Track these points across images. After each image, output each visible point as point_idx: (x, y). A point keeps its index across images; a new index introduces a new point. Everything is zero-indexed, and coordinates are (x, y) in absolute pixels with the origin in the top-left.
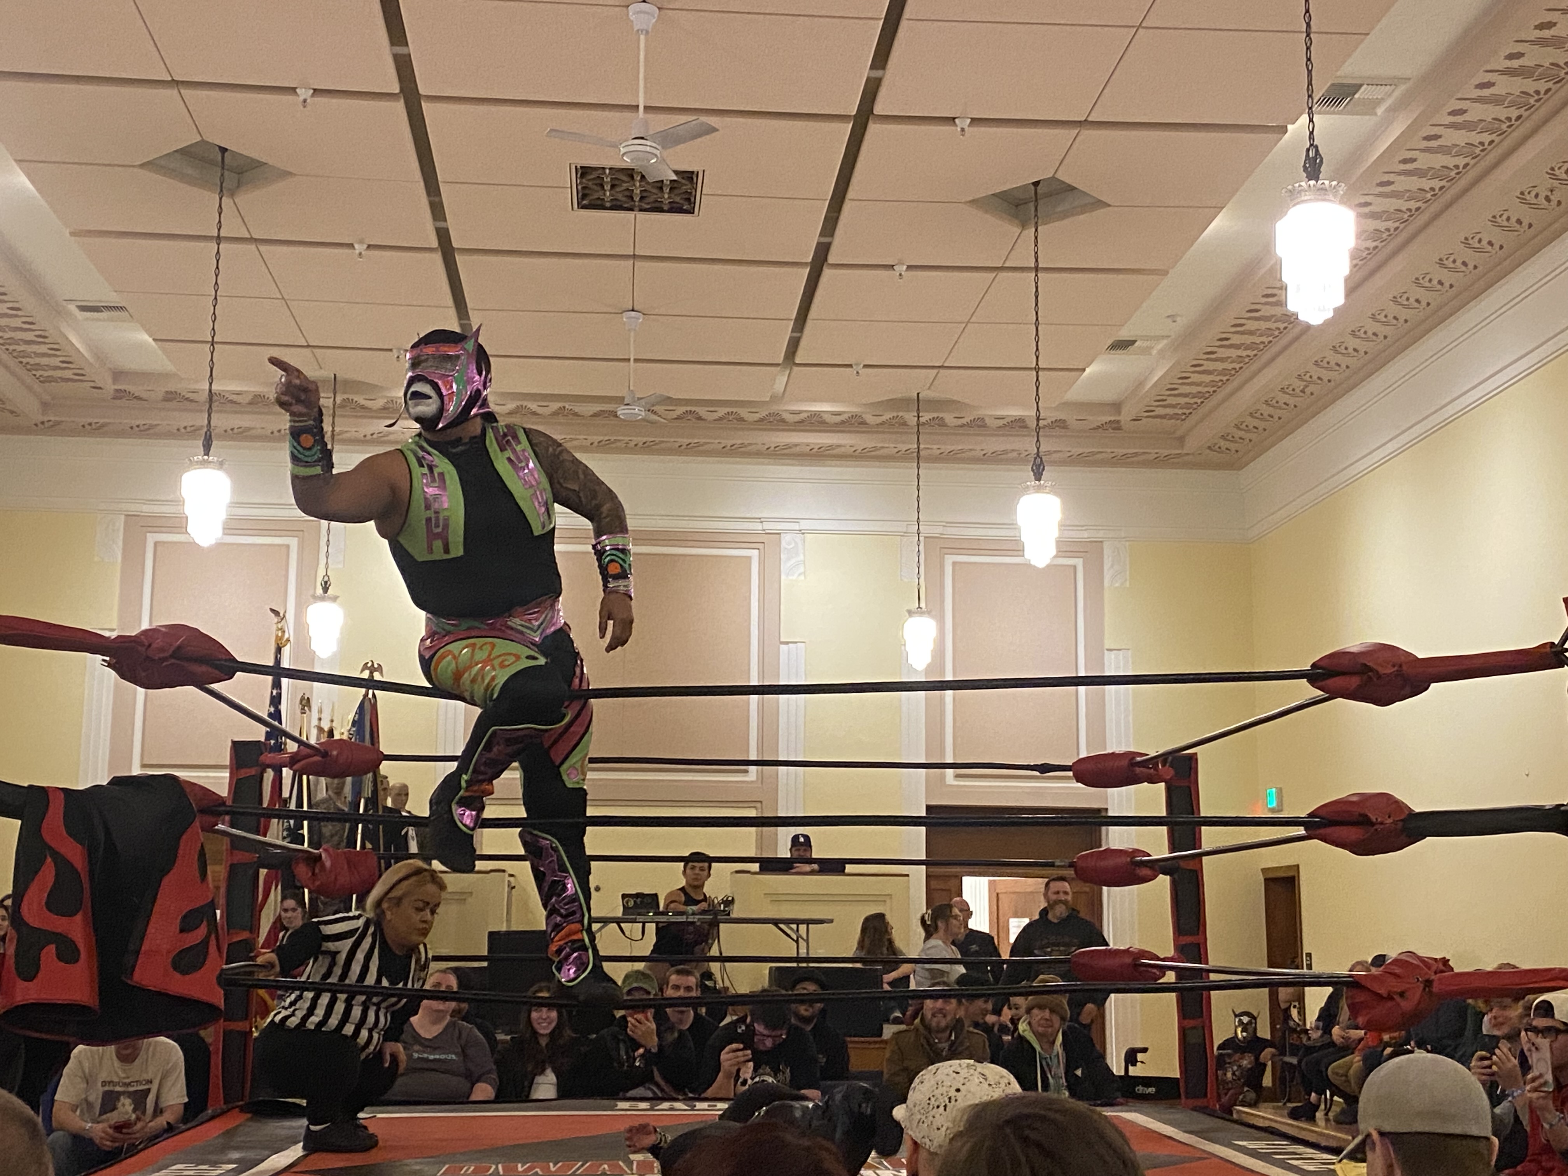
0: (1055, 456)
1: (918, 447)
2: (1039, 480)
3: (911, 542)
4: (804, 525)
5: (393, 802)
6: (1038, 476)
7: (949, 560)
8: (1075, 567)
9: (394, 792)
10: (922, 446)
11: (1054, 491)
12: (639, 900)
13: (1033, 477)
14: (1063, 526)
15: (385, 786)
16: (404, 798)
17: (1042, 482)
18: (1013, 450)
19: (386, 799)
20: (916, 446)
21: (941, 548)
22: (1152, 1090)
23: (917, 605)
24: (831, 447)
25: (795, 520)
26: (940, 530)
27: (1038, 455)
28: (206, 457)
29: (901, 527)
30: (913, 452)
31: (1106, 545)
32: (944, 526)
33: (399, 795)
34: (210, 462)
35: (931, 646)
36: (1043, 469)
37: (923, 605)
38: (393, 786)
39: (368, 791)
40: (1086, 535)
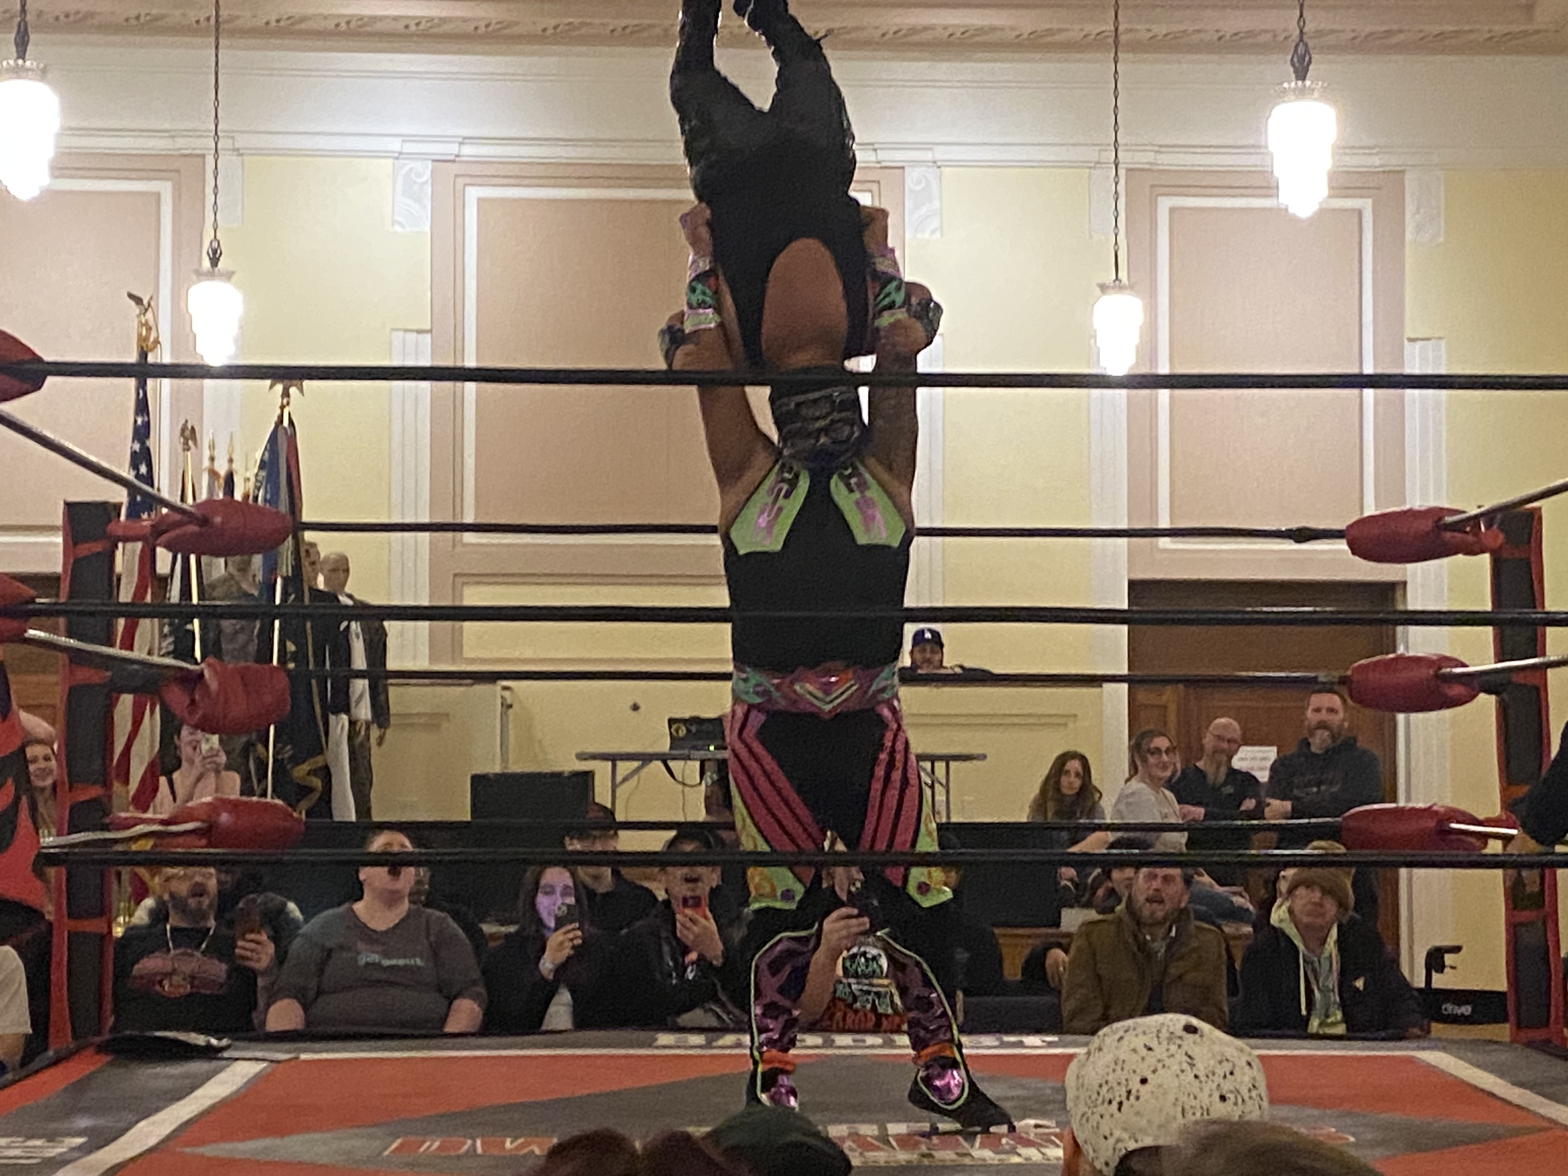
0: (1330, 39)
1: (1116, 30)
2: (1304, 79)
3: (1108, 177)
4: (940, 154)
5: (327, 581)
6: (1301, 73)
7: (1165, 204)
8: (1360, 213)
9: (327, 567)
10: (1121, 28)
11: (1327, 95)
12: (694, 729)
13: (1293, 76)
14: (1342, 149)
15: (313, 558)
16: (342, 575)
17: (1308, 83)
18: (1266, 31)
19: (316, 579)
20: (1113, 28)
21: (1152, 186)
22: (1466, 1010)
23: (1114, 277)
24: (981, 31)
25: (928, 146)
26: (1149, 157)
27: (1301, 40)
28: (20, 62)
29: (1092, 154)
30: (1107, 37)
31: (1408, 176)
32: (1157, 152)
33: (334, 570)
34: (28, 70)
35: (1135, 339)
36: (1310, 62)
37: (1123, 275)
38: (327, 558)
39: (286, 568)
40: (1376, 161)
